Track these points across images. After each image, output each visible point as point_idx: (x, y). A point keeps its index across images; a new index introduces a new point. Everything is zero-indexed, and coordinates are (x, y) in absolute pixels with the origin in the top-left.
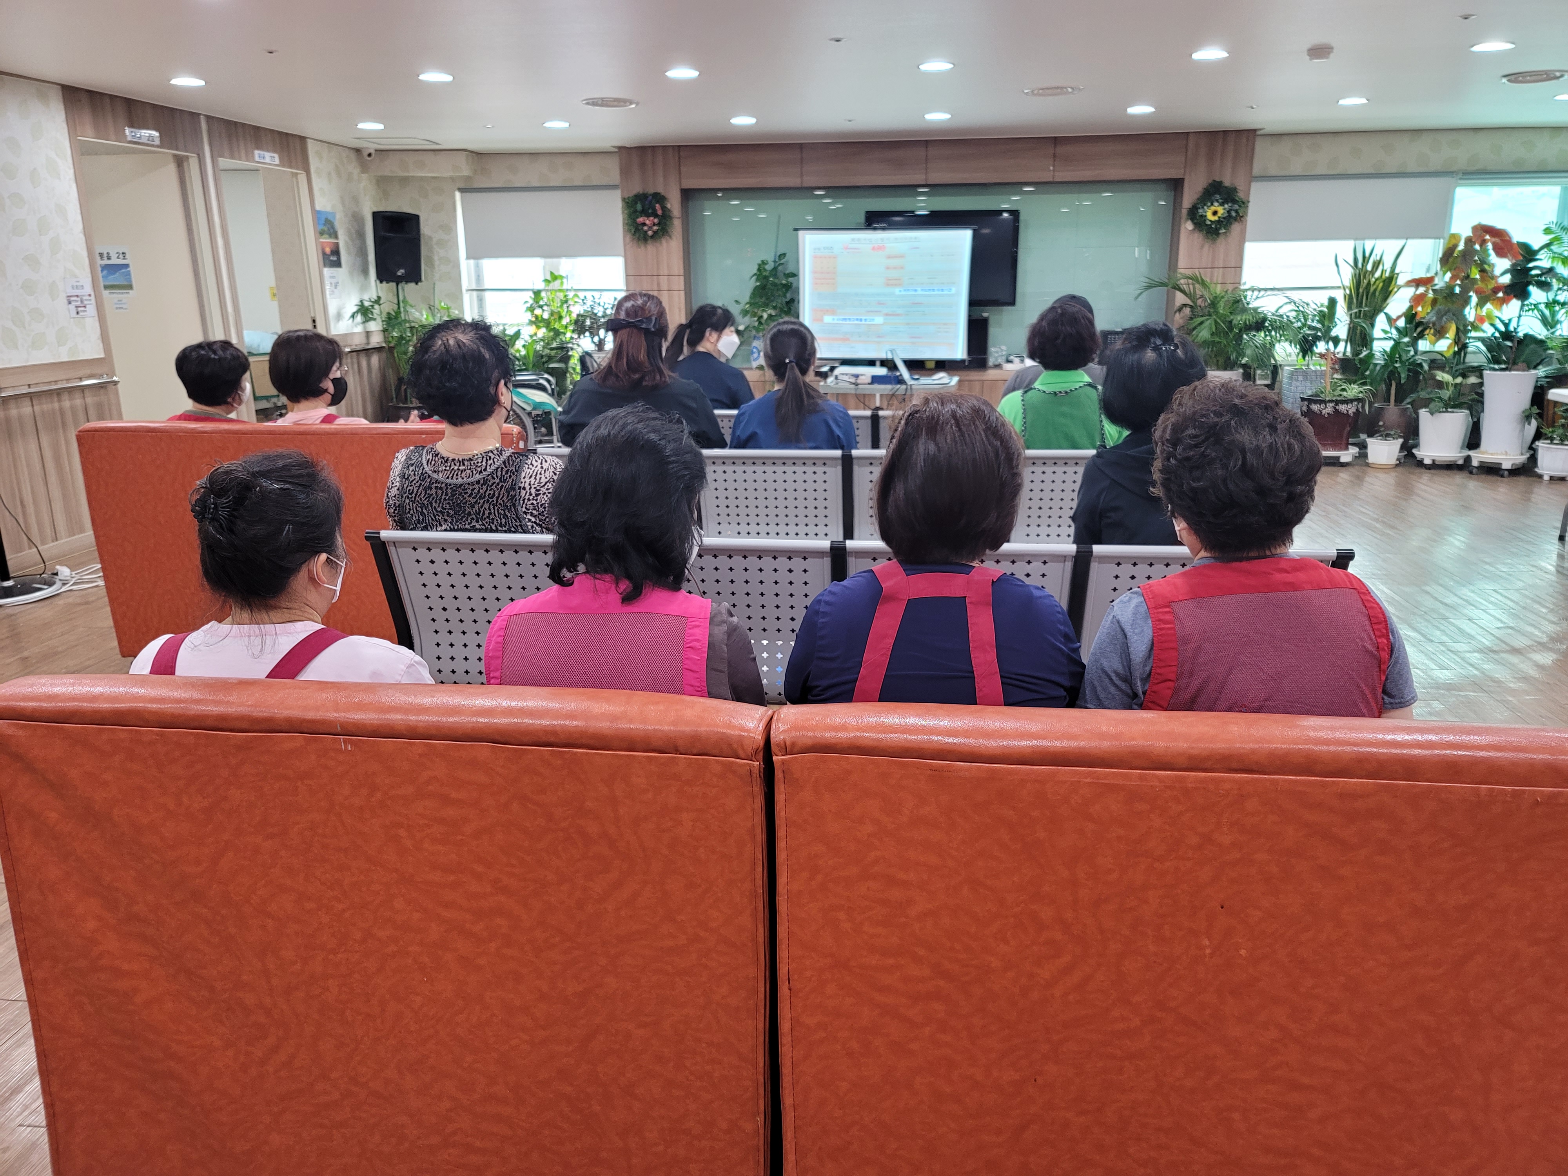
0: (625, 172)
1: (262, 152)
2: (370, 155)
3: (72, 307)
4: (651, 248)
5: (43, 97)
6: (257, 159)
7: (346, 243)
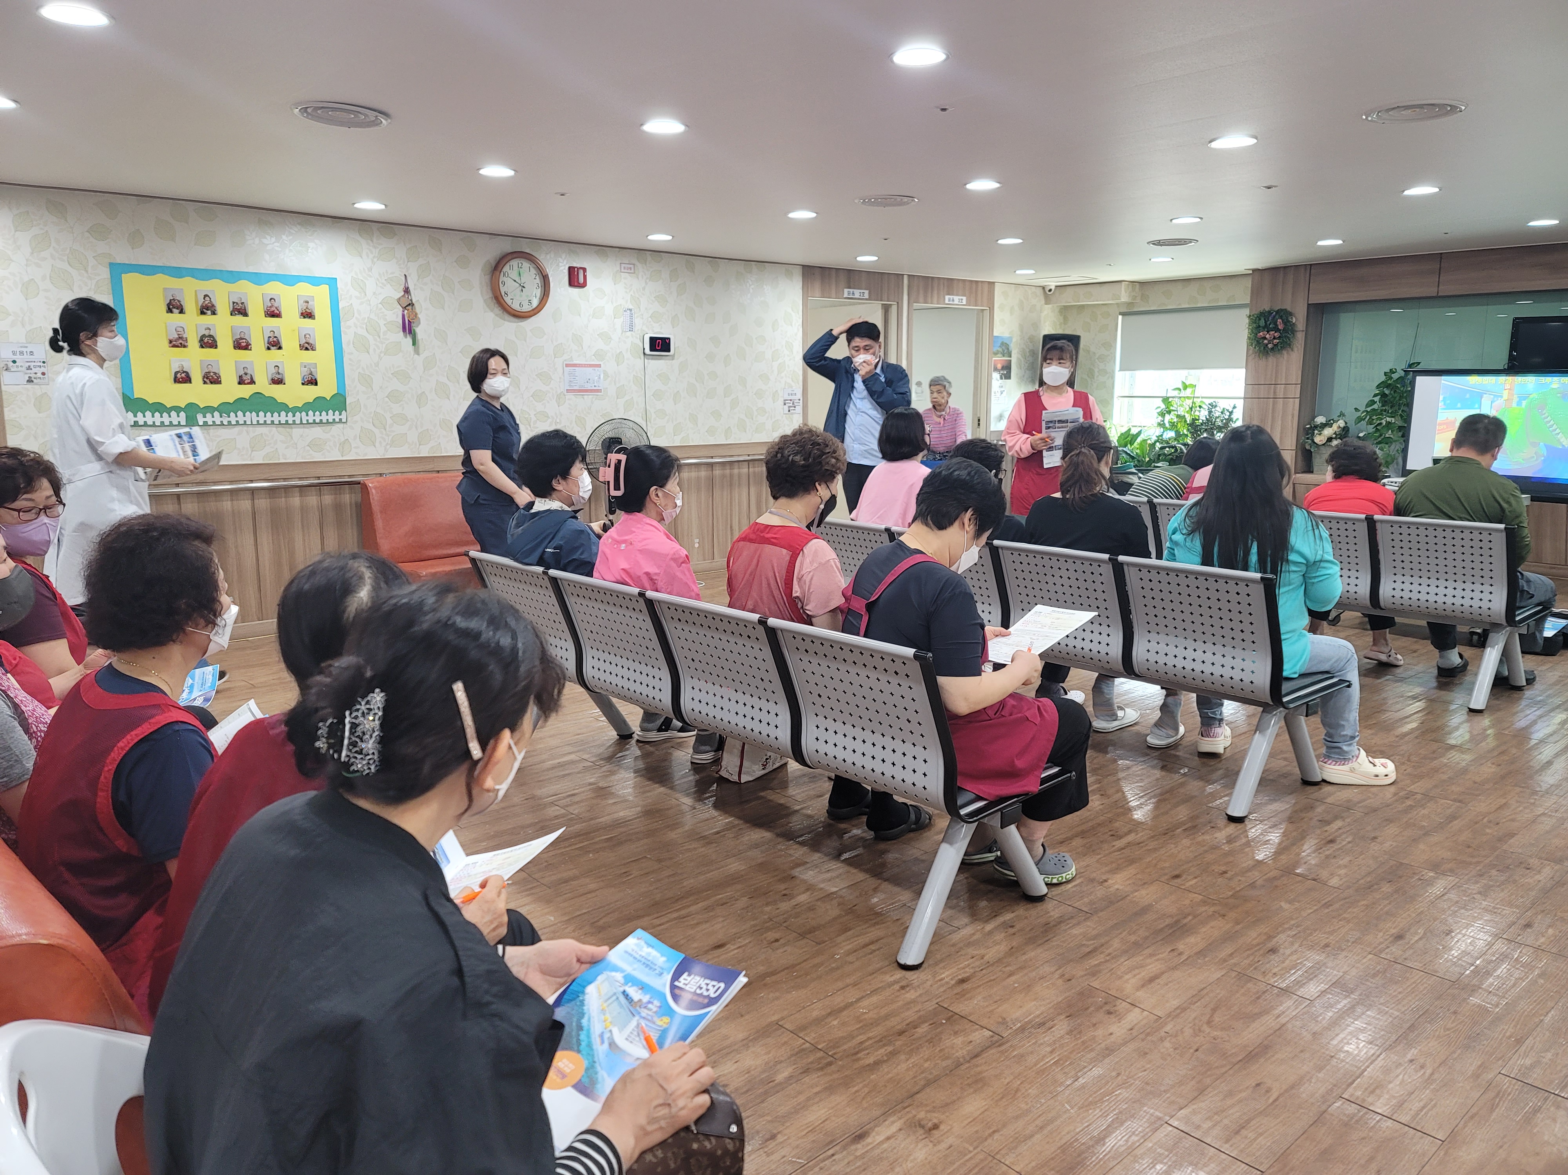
0: (1256, 292)
1: (951, 297)
2: (1050, 290)
3: (786, 407)
4: (1272, 360)
5: (789, 274)
6: (947, 302)
7: (1018, 359)
